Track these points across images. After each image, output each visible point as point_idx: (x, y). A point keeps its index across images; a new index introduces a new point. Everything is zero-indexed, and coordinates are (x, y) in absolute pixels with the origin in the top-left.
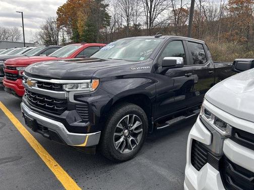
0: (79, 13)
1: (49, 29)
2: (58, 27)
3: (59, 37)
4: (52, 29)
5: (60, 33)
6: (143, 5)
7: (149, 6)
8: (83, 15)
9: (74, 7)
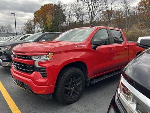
0: (48, 15)
1: (29, 25)
2: (35, 23)
3: (35, 30)
4: (31, 25)
5: (36, 27)
6: (87, 9)
7: (91, 9)
8: (50, 16)
9: (45, 11)
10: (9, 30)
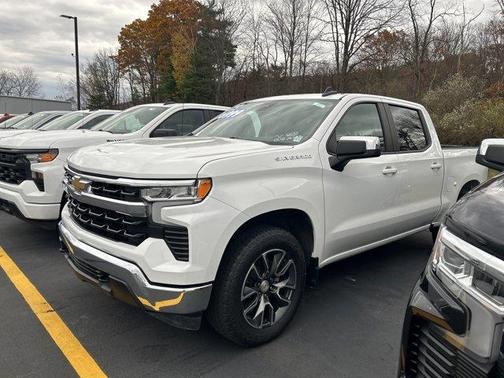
10: (26, 88)
